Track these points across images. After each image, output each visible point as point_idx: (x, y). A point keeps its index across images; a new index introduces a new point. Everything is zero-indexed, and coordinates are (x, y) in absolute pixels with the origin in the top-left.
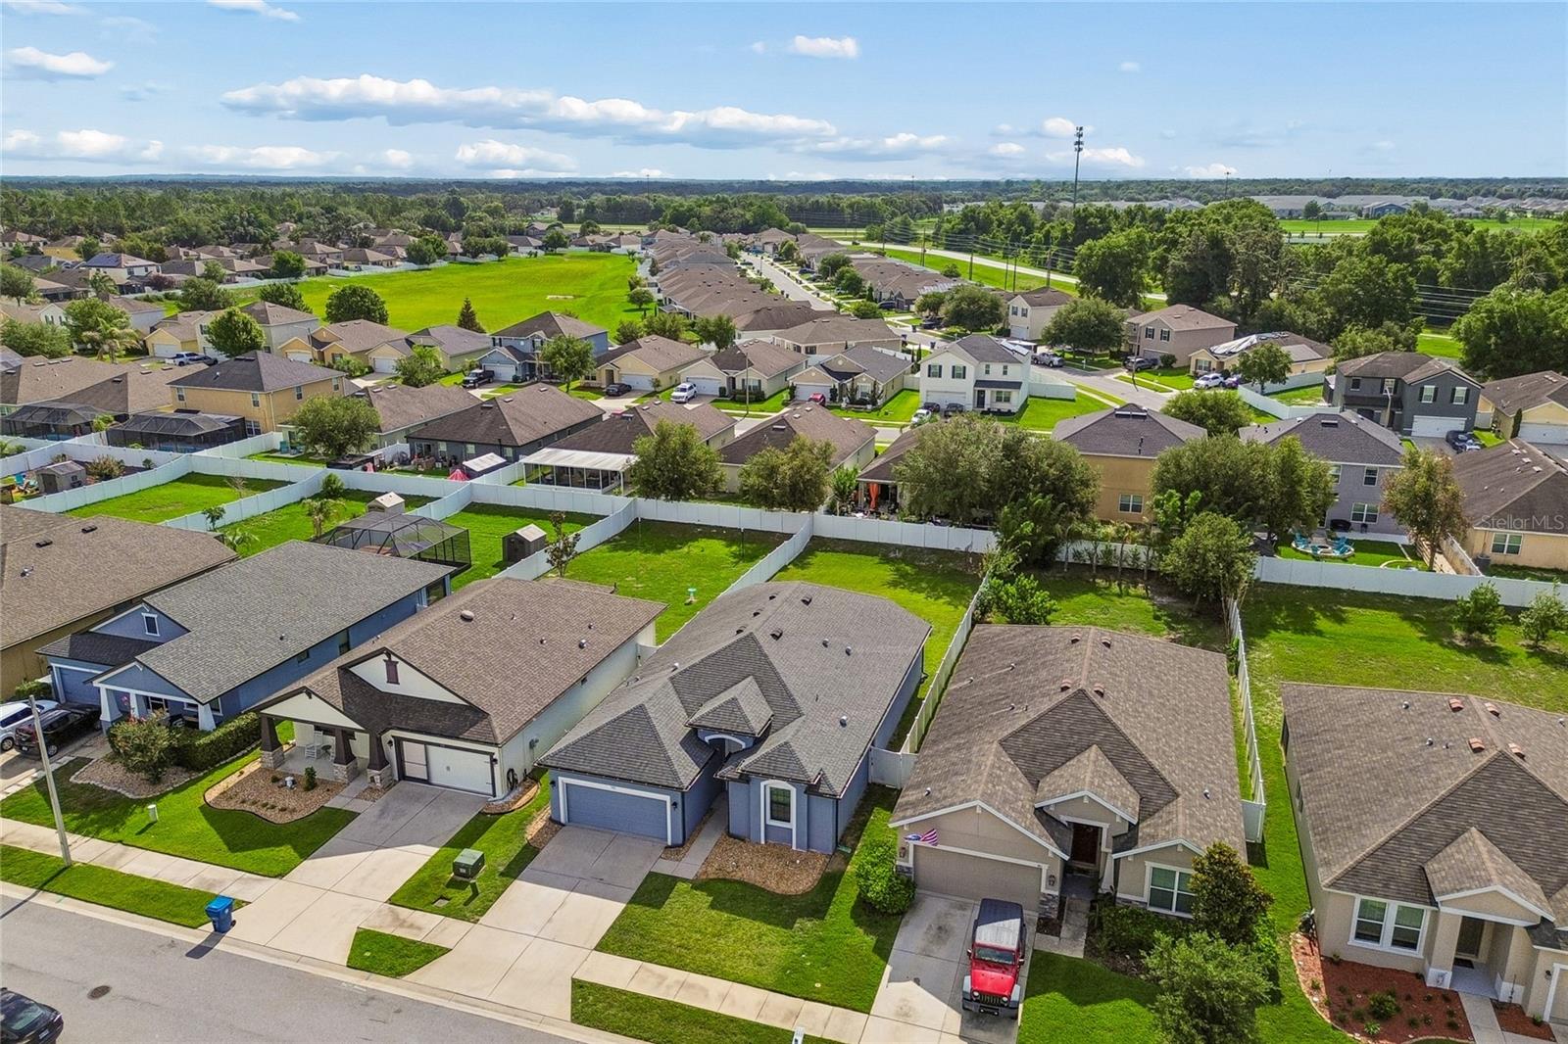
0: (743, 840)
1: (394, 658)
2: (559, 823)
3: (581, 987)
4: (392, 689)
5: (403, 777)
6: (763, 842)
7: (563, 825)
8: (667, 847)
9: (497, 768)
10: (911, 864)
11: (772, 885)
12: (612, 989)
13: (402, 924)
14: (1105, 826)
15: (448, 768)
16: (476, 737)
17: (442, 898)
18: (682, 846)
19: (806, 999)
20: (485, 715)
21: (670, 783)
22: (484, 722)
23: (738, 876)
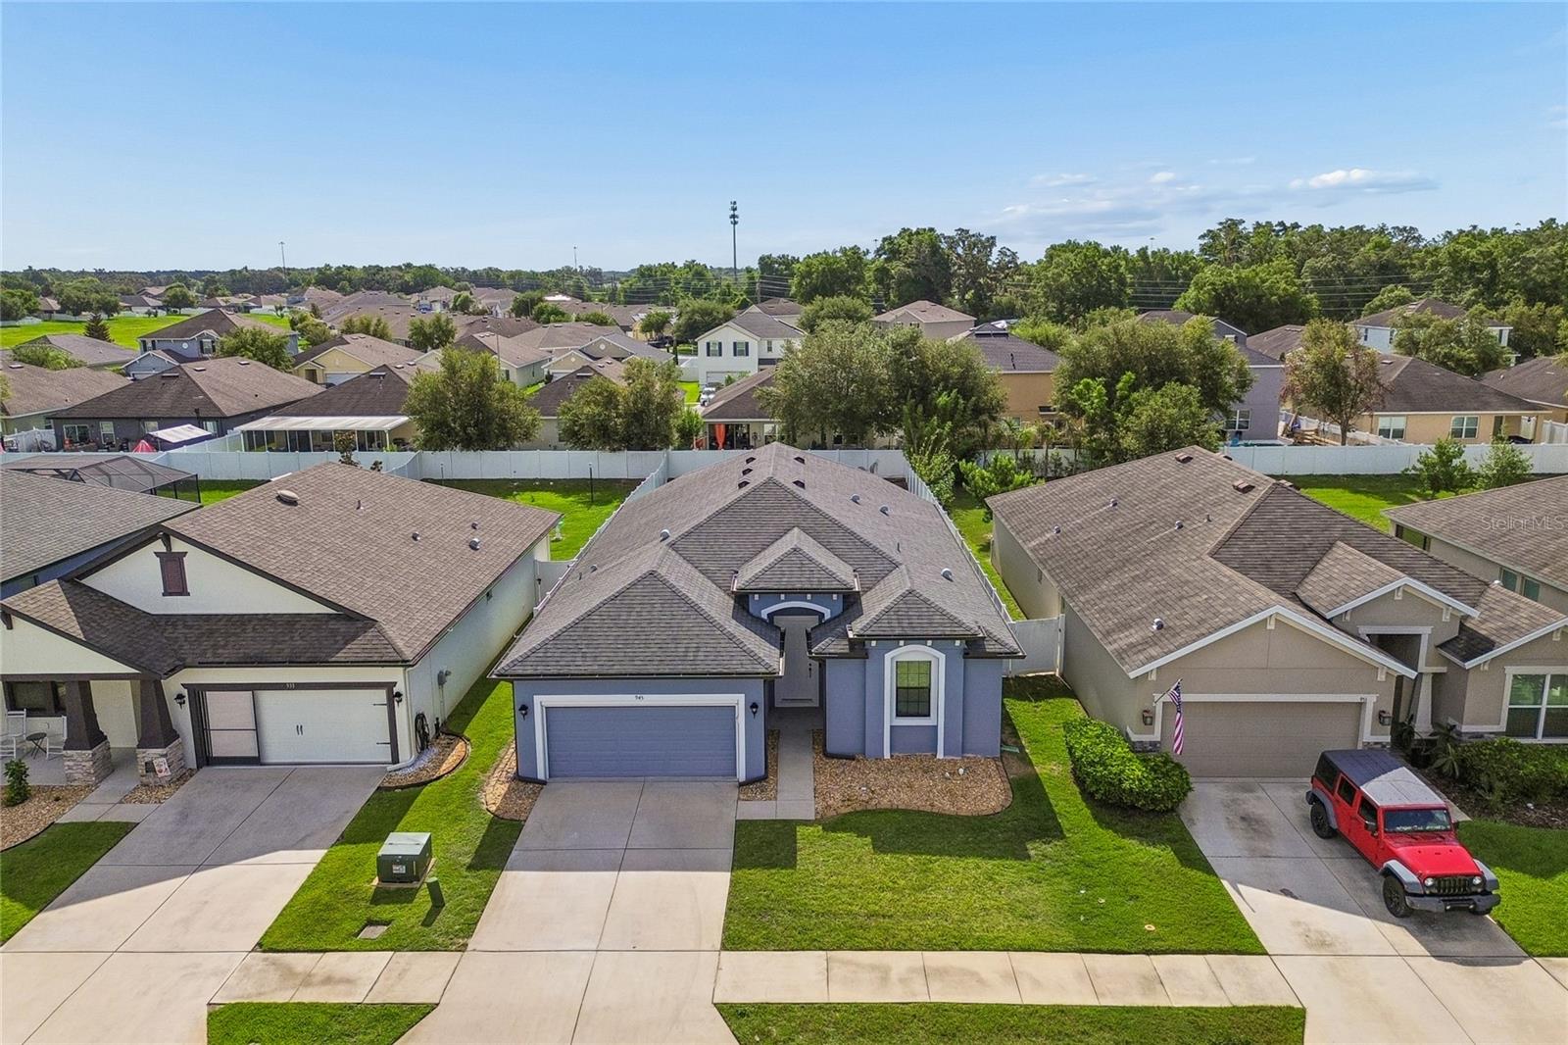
0: (853, 758)
1: (178, 546)
2: (536, 781)
3: (742, 1015)
4: (177, 606)
5: (206, 759)
6: (887, 756)
7: (544, 783)
8: (741, 785)
9: (401, 710)
10: (1156, 736)
11: (945, 806)
12: (803, 1006)
13: (307, 980)
14: (1425, 631)
15: (300, 729)
16: (362, 656)
17: (371, 923)
18: (765, 778)
19: (1148, 952)
20: (368, 623)
21: (749, 668)
22: (370, 633)
23: (885, 803)
